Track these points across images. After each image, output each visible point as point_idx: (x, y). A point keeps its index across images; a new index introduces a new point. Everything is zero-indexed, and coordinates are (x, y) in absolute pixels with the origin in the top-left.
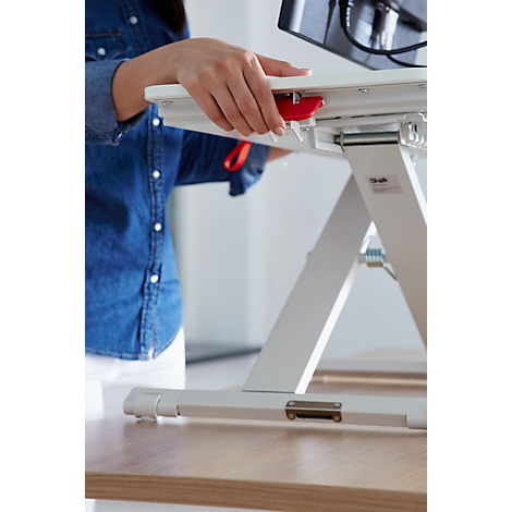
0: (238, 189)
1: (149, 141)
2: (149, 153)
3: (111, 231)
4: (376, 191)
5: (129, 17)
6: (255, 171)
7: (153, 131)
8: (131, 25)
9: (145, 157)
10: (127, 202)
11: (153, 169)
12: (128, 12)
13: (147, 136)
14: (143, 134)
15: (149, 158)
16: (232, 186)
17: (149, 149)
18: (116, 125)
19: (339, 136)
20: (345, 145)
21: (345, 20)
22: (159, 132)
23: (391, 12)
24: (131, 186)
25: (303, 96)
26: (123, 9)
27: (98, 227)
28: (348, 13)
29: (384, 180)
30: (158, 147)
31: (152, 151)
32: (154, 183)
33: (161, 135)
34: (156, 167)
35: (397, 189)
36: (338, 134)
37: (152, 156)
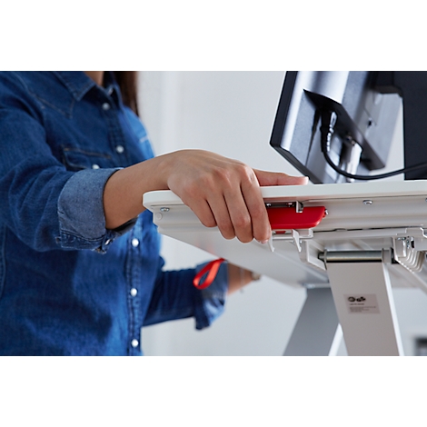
0: (203, 322)
1: (129, 259)
2: (128, 271)
3: (95, 341)
4: (352, 310)
5: (116, 146)
6: (217, 302)
7: (132, 250)
8: (118, 153)
9: (125, 273)
10: (112, 314)
11: (131, 287)
12: (115, 141)
13: (127, 255)
14: (125, 252)
15: (128, 276)
16: (197, 320)
17: (128, 267)
18: (104, 230)
19: (322, 253)
20: (328, 262)
21: (326, 145)
22: (137, 252)
23: (357, 146)
24: (115, 299)
25: (305, 206)
26: (112, 138)
27: (82, 337)
28: (329, 139)
29: (363, 299)
30: (135, 267)
31: (131, 269)
32: (132, 300)
33: (139, 256)
34: (134, 285)
35: (375, 309)
36: (322, 251)
37: (130, 274)
